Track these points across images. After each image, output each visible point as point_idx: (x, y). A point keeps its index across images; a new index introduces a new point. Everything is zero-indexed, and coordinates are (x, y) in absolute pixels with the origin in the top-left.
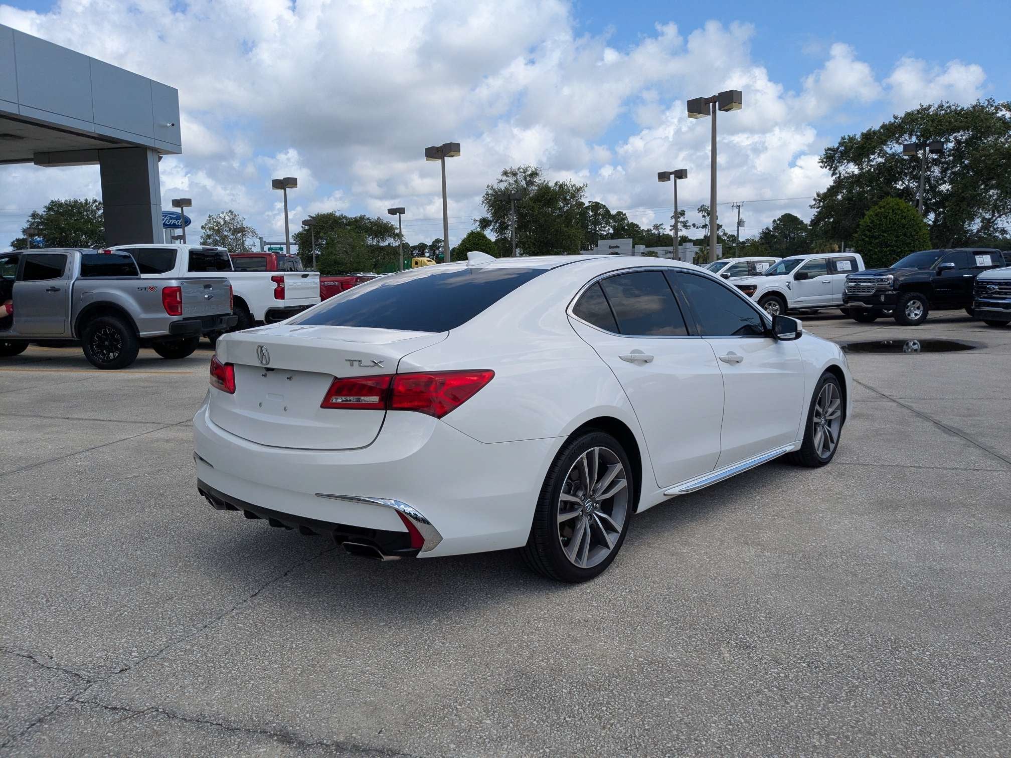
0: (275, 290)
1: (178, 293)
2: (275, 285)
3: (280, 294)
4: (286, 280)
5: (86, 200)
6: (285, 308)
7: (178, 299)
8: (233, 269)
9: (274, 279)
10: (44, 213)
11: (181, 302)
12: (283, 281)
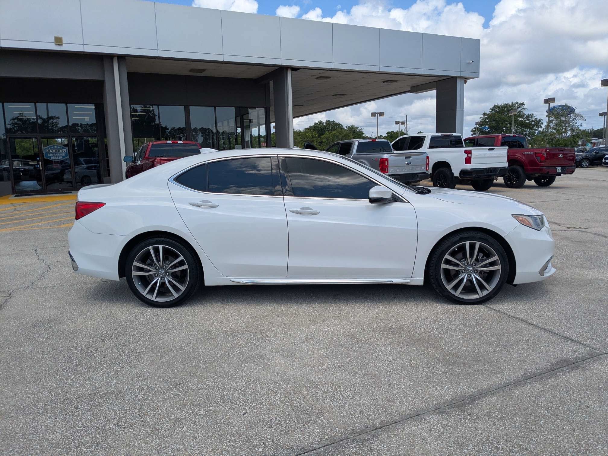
0: (466, 159)
1: (386, 162)
2: (466, 155)
3: (468, 161)
4: (473, 152)
5: (512, 103)
6: (471, 169)
7: (386, 165)
8: (464, 146)
9: (466, 152)
10: (489, 113)
11: (388, 167)
12: (471, 153)
